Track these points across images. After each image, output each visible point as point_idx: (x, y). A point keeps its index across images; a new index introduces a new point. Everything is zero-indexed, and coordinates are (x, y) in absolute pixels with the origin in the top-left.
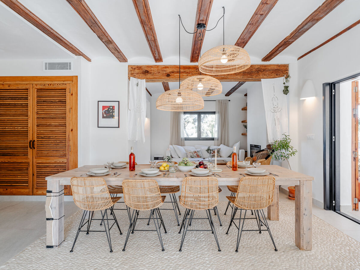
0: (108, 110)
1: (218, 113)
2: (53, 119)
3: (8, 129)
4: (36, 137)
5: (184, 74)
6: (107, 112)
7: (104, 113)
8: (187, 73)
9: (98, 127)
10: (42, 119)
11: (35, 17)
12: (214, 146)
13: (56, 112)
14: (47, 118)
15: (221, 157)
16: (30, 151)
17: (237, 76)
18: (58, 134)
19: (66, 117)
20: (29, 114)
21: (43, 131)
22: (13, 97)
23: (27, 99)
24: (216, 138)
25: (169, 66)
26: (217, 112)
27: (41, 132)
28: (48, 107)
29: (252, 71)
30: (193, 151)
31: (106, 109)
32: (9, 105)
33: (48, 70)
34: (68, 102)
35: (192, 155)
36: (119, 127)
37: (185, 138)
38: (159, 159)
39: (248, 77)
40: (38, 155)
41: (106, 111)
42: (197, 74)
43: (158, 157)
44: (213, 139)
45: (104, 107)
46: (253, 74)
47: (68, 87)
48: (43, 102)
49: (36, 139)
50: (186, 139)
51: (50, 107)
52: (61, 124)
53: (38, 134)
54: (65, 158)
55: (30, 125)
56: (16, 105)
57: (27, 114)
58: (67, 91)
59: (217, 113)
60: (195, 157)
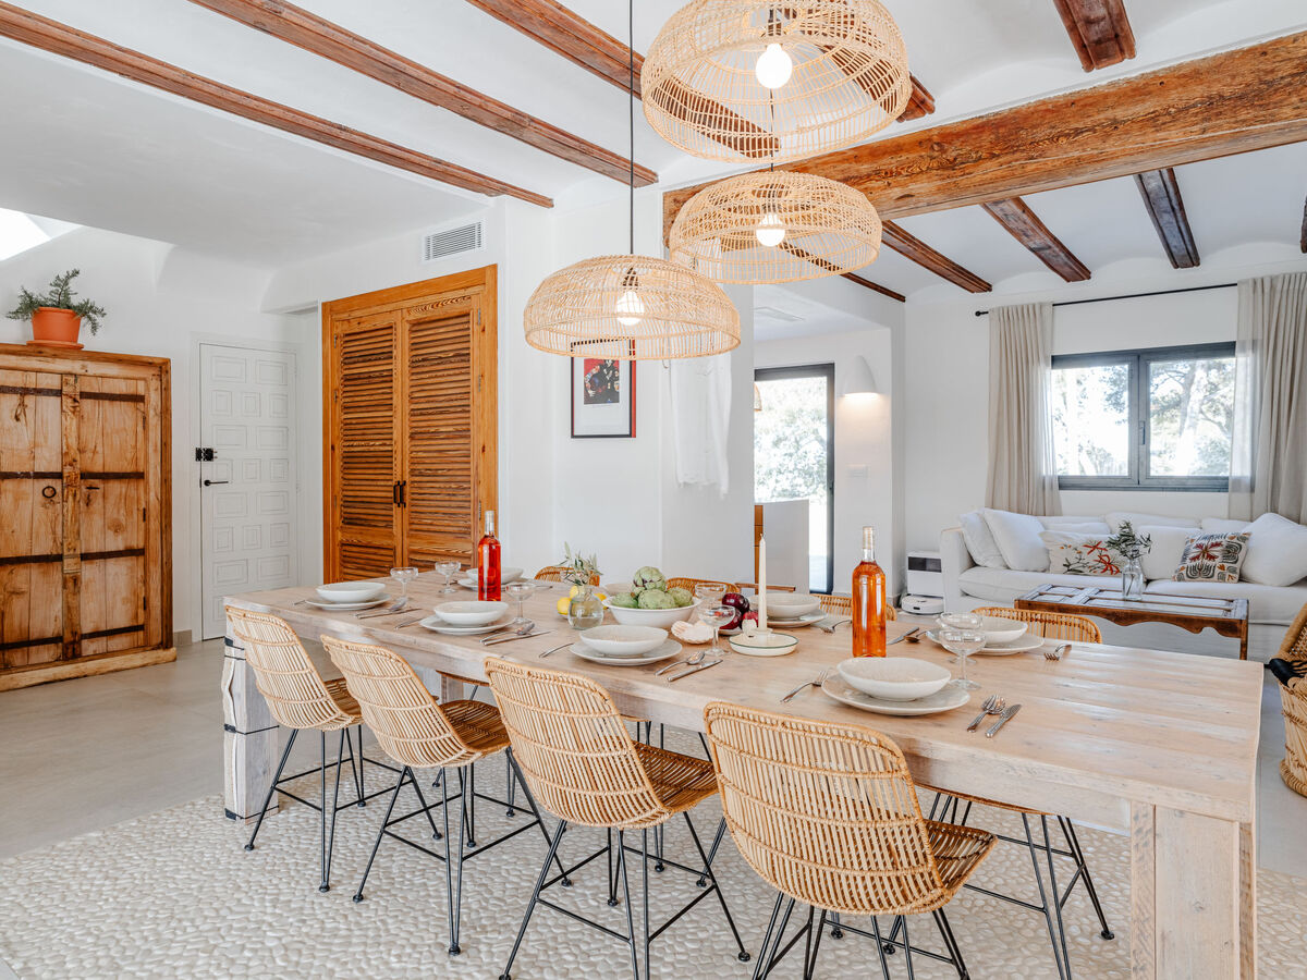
0: (600, 375)
1: (1249, 345)
2: (441, 413)
3: (359, 449)
4: (408, 470)
5: (874, 184)
6: (597, 381)
7: (588, 385)
8: (888, 174)
9: (573, 436)
10: (422, 414)
11: (267, 106)
12: (1229, 518)
13: (450, 392)
14: (431, 411)
15: (1242, 579)
16: (396, 511)
17: (1161, 135)
18: (453, 462)
19: (468, 406)
20: (394, 402)
21: (425, 452)
22: (367, 353)
23: (389, 356)
24: (1238, 481)
25: (809, 161)
26: (1244, 343)
27: (420, 454)
28: (432, 377)
29: (1269, 78)
30: (1080, 538)
31: (594, 371)
32: (360, 379)
33: (432, 260)
34: (475, 354)
35: (1072, 560)
36: (632, 434)
37: (1059, 477)
38: (929, 566)
39: (1244, 121)
40: (414, 527)
41: (594, 376)
42: (932, 169)
43: (925, 560)
44: (1221, 485)
45: (589, 363)
46: (1276, 98)
47: (474, 304)
48: (424, 360)
49: (407, 478)
50: (1064, 484)
51: (436, 377)
52: (459, 428)
53: (412, 460)
54: (469, 542)
55: (396, 436)
56: (370, 377)
57: (389, 402)
58: (474, 318)
59: (1243, 350)
60: (1093, 569)
